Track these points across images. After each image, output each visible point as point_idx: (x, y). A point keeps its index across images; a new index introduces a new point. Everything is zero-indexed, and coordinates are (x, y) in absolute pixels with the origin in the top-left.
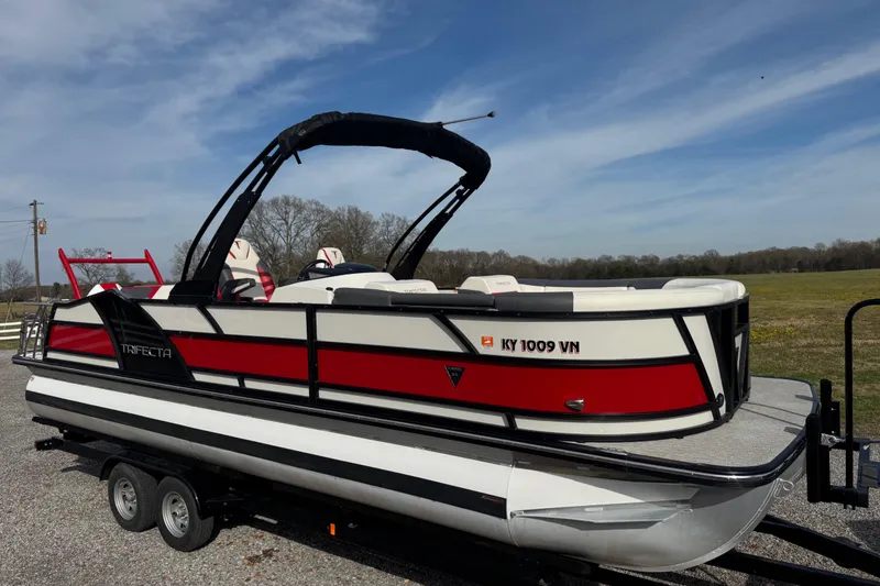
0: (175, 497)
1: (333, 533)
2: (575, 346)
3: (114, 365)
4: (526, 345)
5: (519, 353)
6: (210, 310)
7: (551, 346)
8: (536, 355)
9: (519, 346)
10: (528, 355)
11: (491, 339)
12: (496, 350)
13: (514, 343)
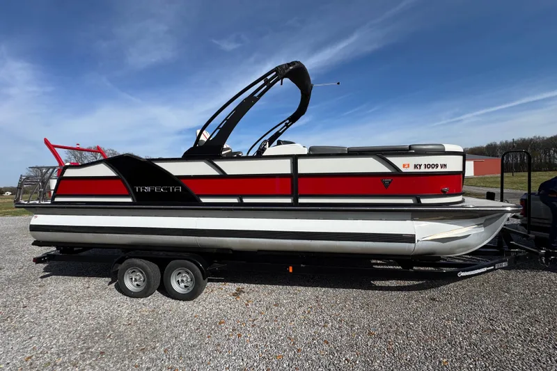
0: (180, 271)
1: (291, 271)
2: (445, 165)
3: (130, 200)
4: (426, 166)
5: (423, 170)
6: (216, 163)
7: (437, 166)
8: (431, 170)
9: (423, 167)
10: (427, 170)
11: (409, 165)
12: (411, 169)
13: (420, 166)
